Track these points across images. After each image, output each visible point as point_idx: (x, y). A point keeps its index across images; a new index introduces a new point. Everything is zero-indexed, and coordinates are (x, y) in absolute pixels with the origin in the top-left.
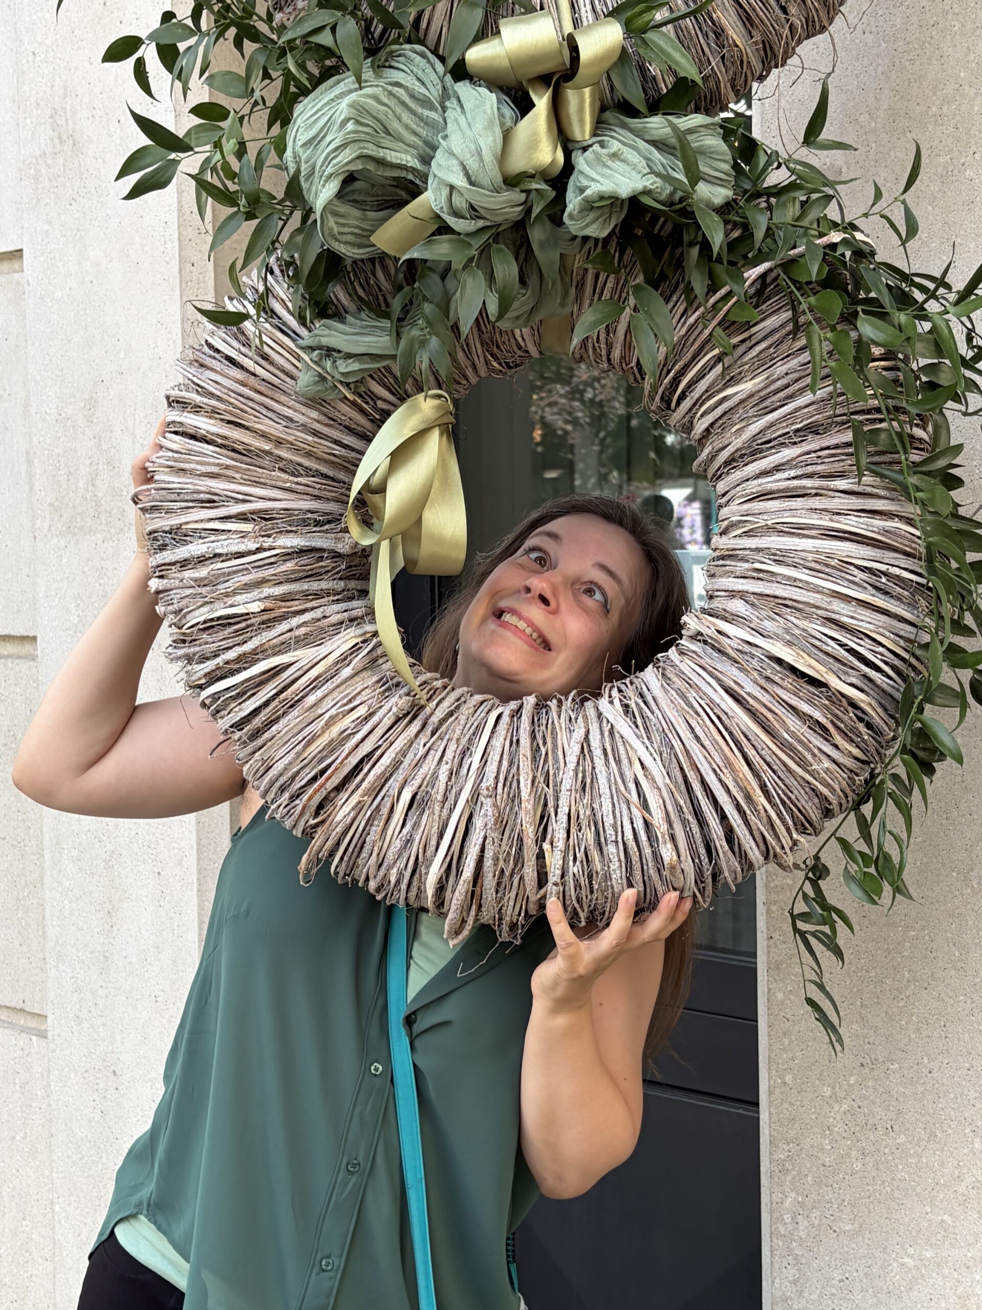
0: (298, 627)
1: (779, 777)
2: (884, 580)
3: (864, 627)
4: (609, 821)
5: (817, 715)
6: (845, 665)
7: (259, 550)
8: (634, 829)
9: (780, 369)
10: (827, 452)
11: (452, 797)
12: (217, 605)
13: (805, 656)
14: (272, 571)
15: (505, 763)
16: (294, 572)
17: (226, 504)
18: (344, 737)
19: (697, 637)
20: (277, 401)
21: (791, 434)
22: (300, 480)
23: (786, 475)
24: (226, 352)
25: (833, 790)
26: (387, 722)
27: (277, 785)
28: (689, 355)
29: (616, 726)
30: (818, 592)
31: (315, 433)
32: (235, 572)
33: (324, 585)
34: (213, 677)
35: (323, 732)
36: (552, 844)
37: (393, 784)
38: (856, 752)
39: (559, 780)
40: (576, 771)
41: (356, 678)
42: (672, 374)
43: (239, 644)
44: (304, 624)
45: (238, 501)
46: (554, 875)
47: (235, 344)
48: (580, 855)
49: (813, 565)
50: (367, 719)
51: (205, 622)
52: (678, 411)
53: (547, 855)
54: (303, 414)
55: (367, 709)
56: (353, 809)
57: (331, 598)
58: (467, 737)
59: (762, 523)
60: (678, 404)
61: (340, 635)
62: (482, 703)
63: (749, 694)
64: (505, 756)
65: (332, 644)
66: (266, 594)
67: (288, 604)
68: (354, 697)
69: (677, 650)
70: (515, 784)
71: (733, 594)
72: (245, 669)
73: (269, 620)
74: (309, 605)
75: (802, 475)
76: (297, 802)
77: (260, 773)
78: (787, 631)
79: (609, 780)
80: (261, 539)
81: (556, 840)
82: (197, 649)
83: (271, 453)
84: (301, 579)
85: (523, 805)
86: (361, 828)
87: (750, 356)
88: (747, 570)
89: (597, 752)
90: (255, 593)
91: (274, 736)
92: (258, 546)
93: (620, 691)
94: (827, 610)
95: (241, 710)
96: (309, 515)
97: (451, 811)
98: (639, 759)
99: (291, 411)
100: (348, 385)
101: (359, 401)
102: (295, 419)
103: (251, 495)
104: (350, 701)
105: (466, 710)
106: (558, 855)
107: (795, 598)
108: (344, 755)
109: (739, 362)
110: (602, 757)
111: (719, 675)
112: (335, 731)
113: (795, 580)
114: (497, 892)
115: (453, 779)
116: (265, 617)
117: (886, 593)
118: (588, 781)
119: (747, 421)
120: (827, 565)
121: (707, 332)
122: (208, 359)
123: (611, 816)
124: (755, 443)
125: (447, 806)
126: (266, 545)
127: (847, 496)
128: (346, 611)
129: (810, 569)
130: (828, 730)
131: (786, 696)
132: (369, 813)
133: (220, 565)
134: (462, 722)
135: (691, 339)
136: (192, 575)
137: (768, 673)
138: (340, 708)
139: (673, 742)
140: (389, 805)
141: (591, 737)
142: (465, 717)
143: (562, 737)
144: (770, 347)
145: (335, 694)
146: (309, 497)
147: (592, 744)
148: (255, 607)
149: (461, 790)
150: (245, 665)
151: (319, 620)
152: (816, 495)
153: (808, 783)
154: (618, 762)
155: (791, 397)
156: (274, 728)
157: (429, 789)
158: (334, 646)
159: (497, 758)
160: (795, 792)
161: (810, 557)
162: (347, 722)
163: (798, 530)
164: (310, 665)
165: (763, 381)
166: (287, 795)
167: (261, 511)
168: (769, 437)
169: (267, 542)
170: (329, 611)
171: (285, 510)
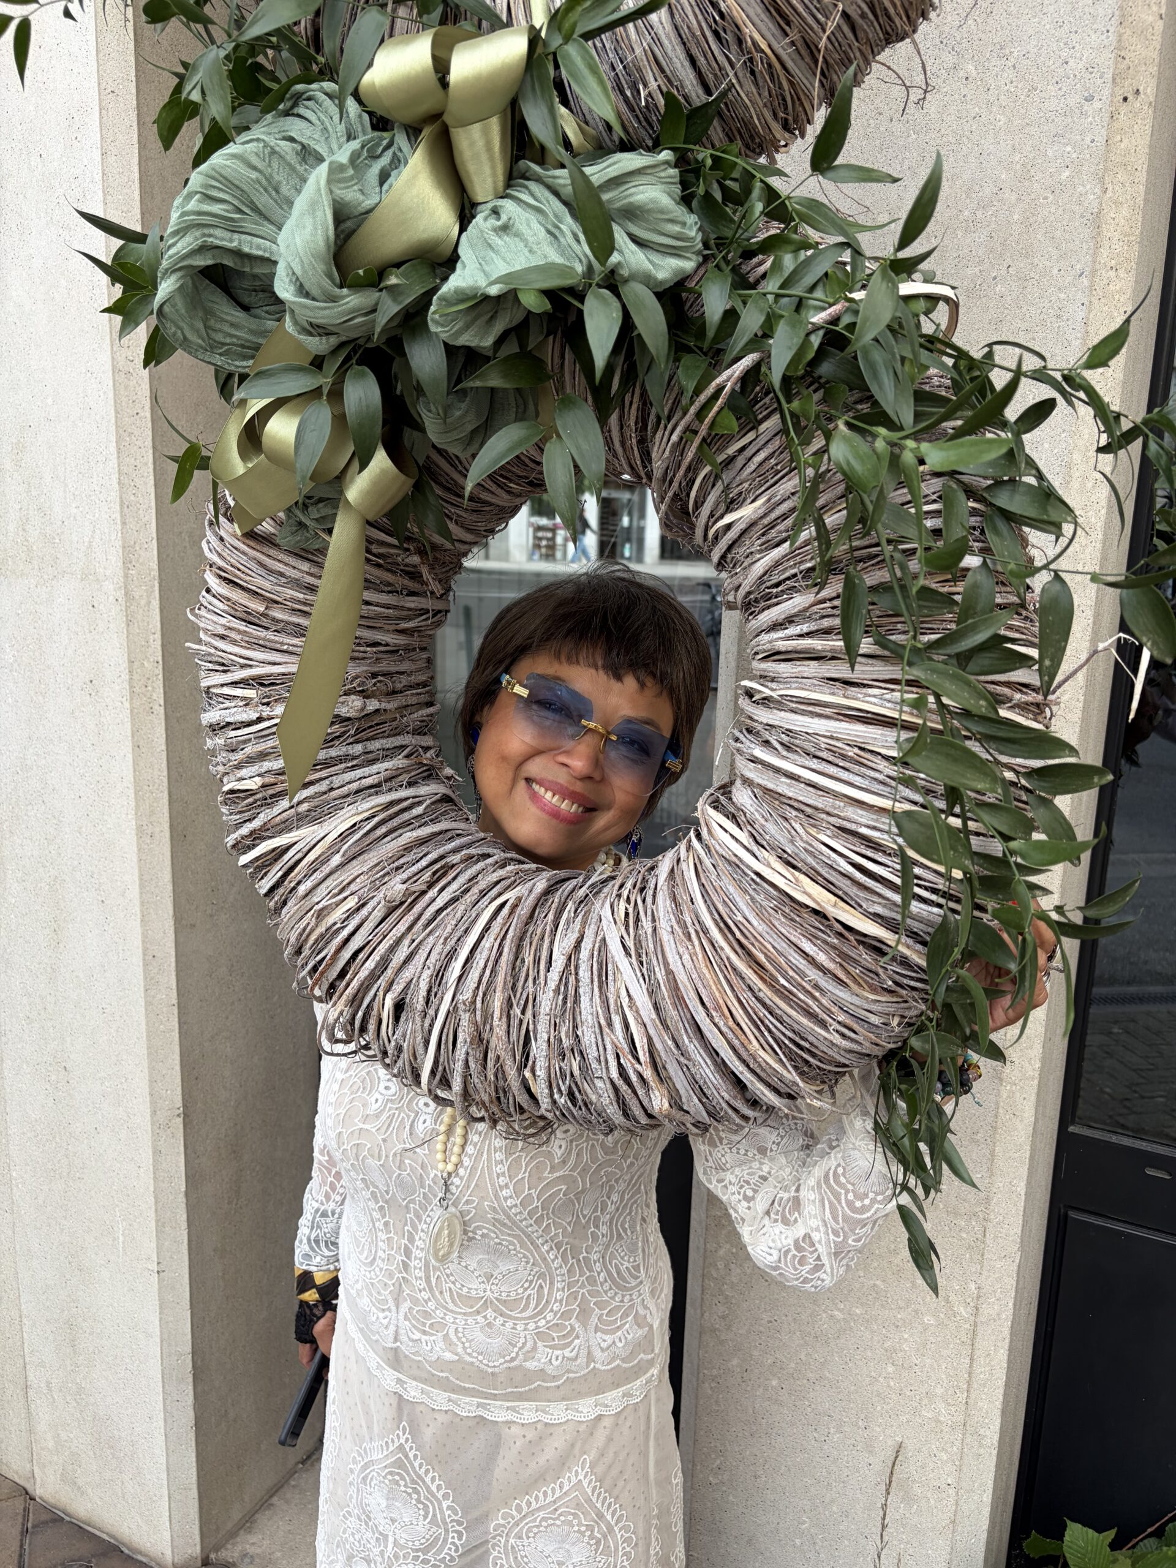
0: (299, 803)
3: (891, 840)
4: (592, 1053)
7: (260, 720)
8: (620, 1064)
9: (785, 489)
11: (432, 1009)
12: (232, 777)
14: (270, 743)
15: (488, 972)
17: (232, 668)
18: (331, 932)
21: (800, 576)
22: (295, 641)
23: (797, 630)
26: (378, 914)
30: (828, 794)
32: (245, 741)
33: (335, 752)
35: (319, 922)
36: (534, 1071)
37: (382, 982)
39: (538, 1001)
40: (557, 991)
41: (352, 863)
43: (249, 820)
44: (307, 799)
45: (243, 666)
46: (543, 1103)
48: (565, 1088)
49: (824, 755)
50: (356, 911)
53: (530, 1082)
54: (294, 568)
55: (356, 900)
57: (343, 766)
58: (458, 934)
61: (342, 812)
62: (499, 882)
64: (490, 963)
65: (330, 825)
66: (265, 769)
68: (349, 884)
72: (257, 846)
73: (272, 796)
74: (317, 775)
75: (817, 631)
78: (792, 842)
80: (261, 707)
81: (537, 1068)
85: (495, 1030)
87: (749, 471)
89: (584, 970)
90: (257, 767)
91: (282, 921)
92: (258, 715)
94: (839, 817)
97: (432, 1023)
98: (626, 986)
99: (281, 566)
102: (288, 574)
103: (253, 660)
104: (342, 891)
106: (543, 1084)
107: (801, 798)
108: (332, 951)
109: (738, 478)
110: (587, 976)
111: (712, 891)
112: (325, 924)
113: (799, 776)
115: (437, 986)
116: (266, 793)
119: (753, 555)
120: (844, 757)
123: (595, 1048)
124: (764, 586)
125: (428, 1017)
126: (264, 714)
127: (870, 661)
128: (360, 779)
130: (837, 975)
133: (232, 734)
134: (459, 915)
138: (332, 897)
139: (657, 969)
140: (376, 1010)
141: (583, 945)
142: (463, 907)
144: (771, 457)
145: (329, 882)
147: (581, 957)
148: (257, 783)
149: (441, 1000)
150: (257, 842)
151: (325, 793)
152: (833, 658)
155: (799, 526)
157: (414, 994)
158: (332, 826)
159: (482, 964)
161: (823, 743)
162: (338, 914)
163: (806, 708)
164: (311, 846)
165: (764, 504)
167: (260, 677)
168: (775, 579)
169: (266, 711)
170: (337, 781)
171: (284, 674)
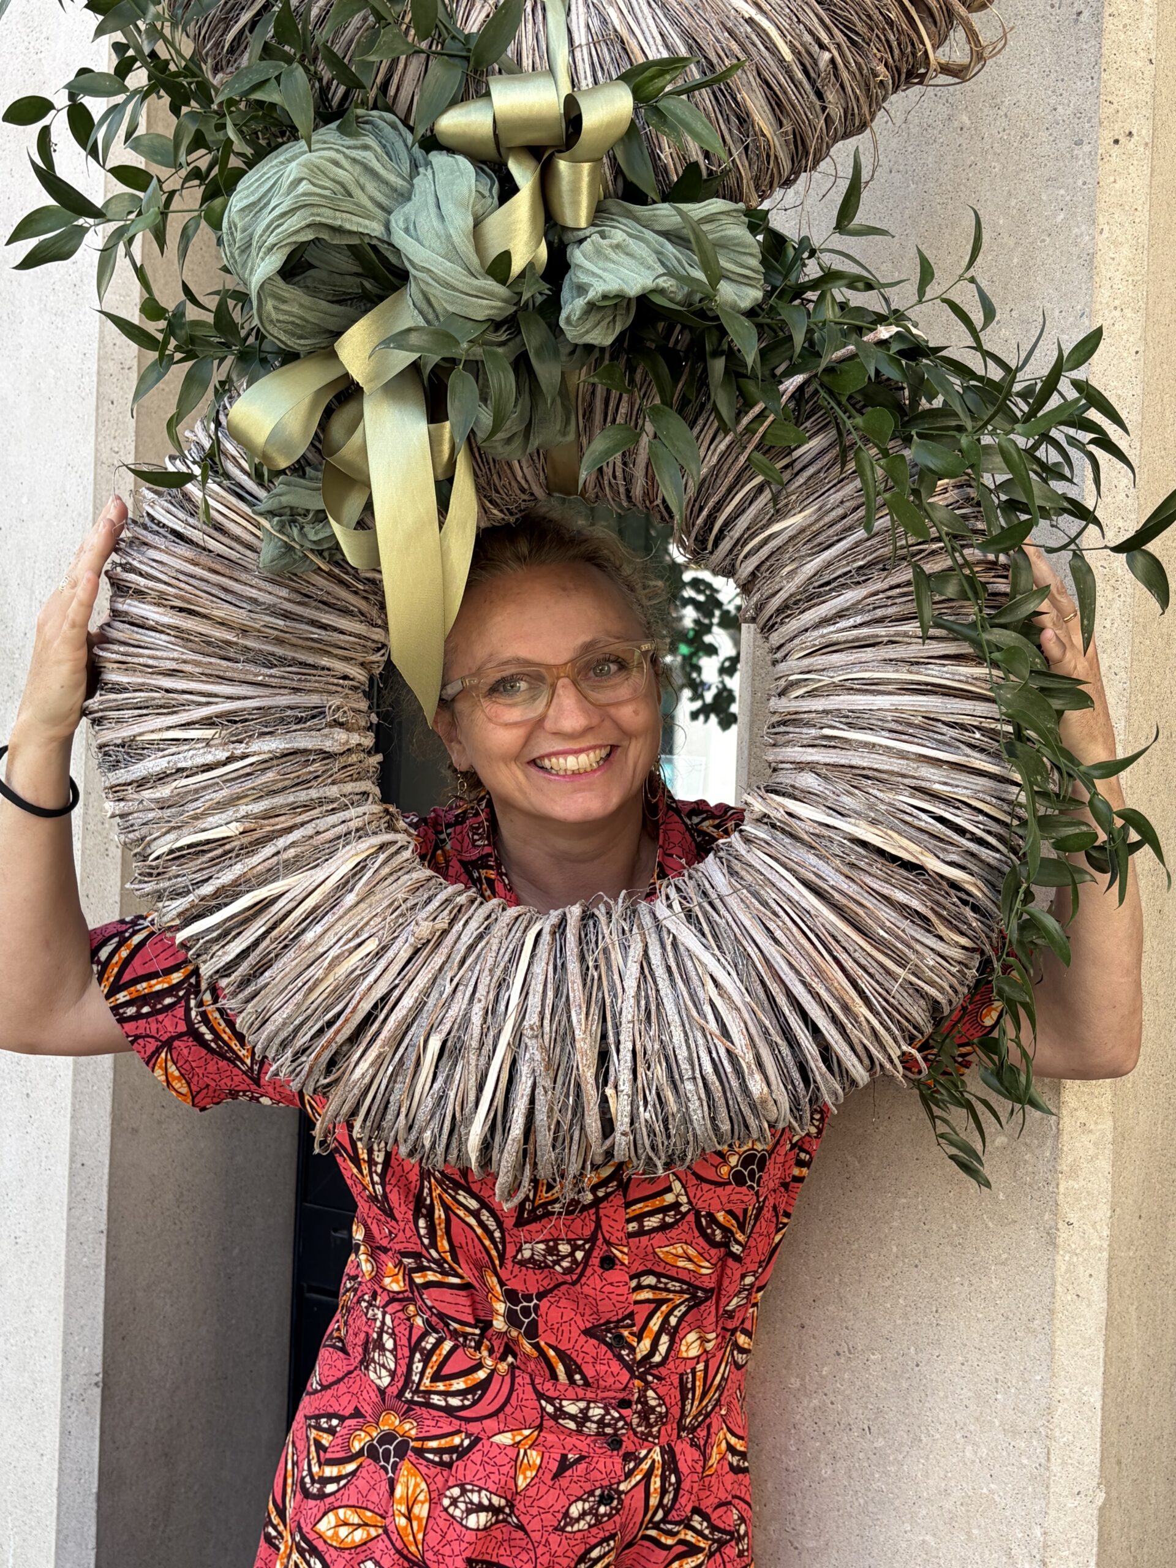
0: (285, 849)
1: (877, 982)
2: (978, 735)
3: (962, 794)
4: (682, 1054)
5: (915, 904)
6: (941, 840)
7: (230, 760)
8: (712, 1060)
9: (835, 497)
10: (898, 590)
11: (490, 1040)
12: (185, 830)
13: (895, 835)
14: (249, 784)
15: (550, 994)
16: (275, 782)
17: (187, 707)
18: (352, 981)
19: (763, 819)
20: (236, 580)
21: (852, 573)
22: (273, 671)
23: (851, 622)
24: (170, 525)
25: (941, 990)
26: (404, 956)
27: (277, 1041)
28: (723, 489)
29: (680, 937)
30: (903, 758)
31: (286, 615)
32: (204, 788)
33: (314, 793)
34: (189, 918)
35: (326, 975)
36: (616, 1087)
37: (417, 1032)
38: (963, 941)
39: (617, 1010)
40: (637, 998)
41: (362, 906)
42: (705, 513)
43: (215, 876)
44: (293, 844)
45: (200, 704)
46: (622, 1123)
47: (181, 515)
48: (652, 1097)
49: (894, 726)
50: (379, 954)
51: (171, 852)
52: (717, 553)
53: (610, 1100)
54: (270, 593)
55: (377, 942)
56: (372, 1064)
57: (324, 808)
58: (502, 965)
59: (827, 681)
60: (716, 544)
61: (339, 854)
62: (517, 919)
63: (832, 887)
64: (549, 986)
65: (330, 866)
66: (243, 813)
67: (272, 821)
68: (362, 929)
69: (742, 836)
70: (565, 1018)
71: (801, 767)
72: (226, 905)
73: (252, 843)
74: (297, 820)
75: (869, 622)
76: (304, 1059)
77: (255, 1027)
78: (871, 807)
79: (677, 1005)
80: (231, 746)
81: (621, 1083)
82: (167, 884)
83: (236, 644)
84: (285, 789)
85: (578, 1045)
86: (383, 1087)
87: (797, 484)
88: (816, 738)
89: (660, 972)
90: (230, 813)
91: (268, 984)
92: (228, 754)
93: (678, 890)
94: (914, 778)
95: (225, 953)
96: (289, 712)
97: (490, 1059)
98: (711, 976)
99: (256, 592)
100: (320, 553)
101: (337, 571)
102: (261, 600)
103: (216, 696)
104: (357, 935)
105: (499, 929)
106: (624, 1101)
107: (876, 766)
108: (354, 1002)
109: (784, 493)
110: (666, 977)
111: (796, 867)
112: (342, 970)
113: (874, 745)
114: (554, 1147)
115: (489, 1020)
116: (246, 840)
117: (982, 750)
118: (653, 1008)
119: (801, 560)
120: (910, 725)
121: (742, 459)
122: (149, 535)
123: (684, 1047)
124: (810, 587)
125: (484, 1052)
126: (238, 752)
128: (343, 822)
129: (891, 731)
130: (928, 920)
131: (876, 885)
132: (391, 1069)
133: (184, 782)
134: (495, 948)
135: (725, 469)
136: (153, 796)
137: (853, 858)
138: (345, 944)
139: (749, 949)
140: (414, 1058)
141: (651, 953)
142: (497, 941)
143: (616, 956)
144: (819, 472)
145: (337, 927)
146: (286, 691)
147: (653, 961)
148: (234, 829)
149: (500, 1032)
150: (226, 900)
151: (311, 837)
152: (889, 643)
153: (911, 983)
154: (687, 981)
155: (850, 529)
156: (267, 974)
157: (461, 1033)
158: (332, 869)
159: (540, 988)
160: (898, 996)
161: (889, 716)
162: (355, 960)
163: (871, 687)
164: (304, 894)
165: (814, 513)
166: (289, 1053)
167: (229, 713)
168: (826, 579)
169: (240, 749)
170: (322, 824)
171: (259, 709)
